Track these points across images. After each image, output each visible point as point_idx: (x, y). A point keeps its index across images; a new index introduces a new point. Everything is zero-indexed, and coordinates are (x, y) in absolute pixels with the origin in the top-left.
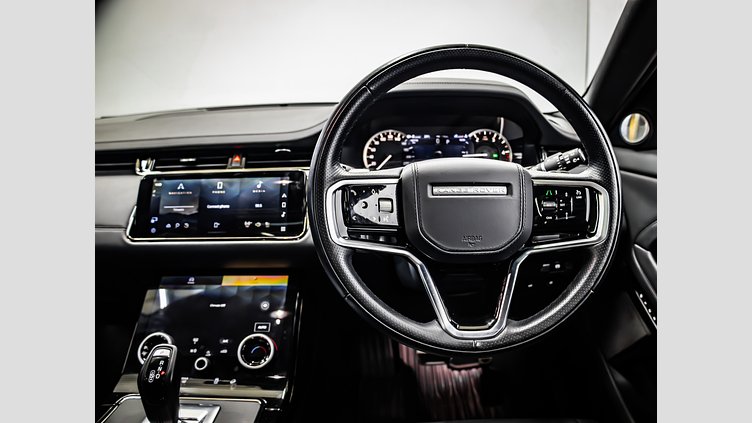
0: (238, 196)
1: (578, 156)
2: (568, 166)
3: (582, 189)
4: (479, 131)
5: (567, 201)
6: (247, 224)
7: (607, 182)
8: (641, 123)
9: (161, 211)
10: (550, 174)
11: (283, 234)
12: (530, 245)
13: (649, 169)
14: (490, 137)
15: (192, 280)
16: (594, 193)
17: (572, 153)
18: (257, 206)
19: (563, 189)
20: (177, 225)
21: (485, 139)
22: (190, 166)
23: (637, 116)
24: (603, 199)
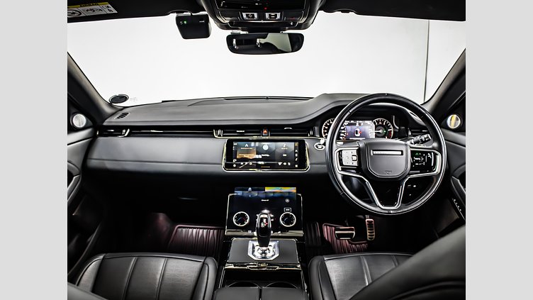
0: (275, 151)
1: (428, 137)
2: (423, 142)
3: (430, 153)
4: (377, 119)
5: (424, 157)
6: (280, 164)
7: (440, 150)
8: (457, 119)
9: (238, 157)
10: (416, 146)
11: (296, 168)
12: (409, 174)
13: (462, 143)
14: (383, 122)
15: (250, 189)
16: (435, 155)
17: (426, 136)
18: (284, 155)
19: (422, 152)
20: (246, 163)
21: (380, 123)
22: (241, 134)
23: (455, 116)
24: (439, 157)
